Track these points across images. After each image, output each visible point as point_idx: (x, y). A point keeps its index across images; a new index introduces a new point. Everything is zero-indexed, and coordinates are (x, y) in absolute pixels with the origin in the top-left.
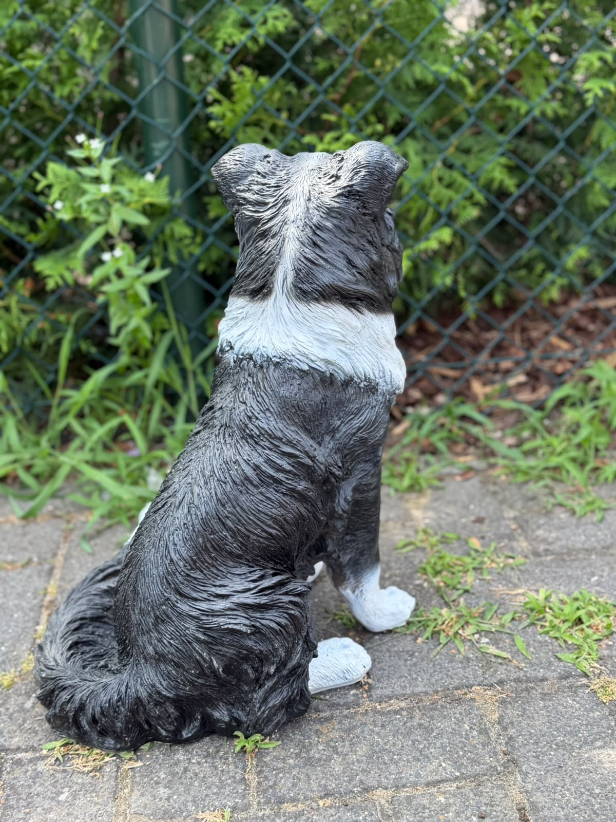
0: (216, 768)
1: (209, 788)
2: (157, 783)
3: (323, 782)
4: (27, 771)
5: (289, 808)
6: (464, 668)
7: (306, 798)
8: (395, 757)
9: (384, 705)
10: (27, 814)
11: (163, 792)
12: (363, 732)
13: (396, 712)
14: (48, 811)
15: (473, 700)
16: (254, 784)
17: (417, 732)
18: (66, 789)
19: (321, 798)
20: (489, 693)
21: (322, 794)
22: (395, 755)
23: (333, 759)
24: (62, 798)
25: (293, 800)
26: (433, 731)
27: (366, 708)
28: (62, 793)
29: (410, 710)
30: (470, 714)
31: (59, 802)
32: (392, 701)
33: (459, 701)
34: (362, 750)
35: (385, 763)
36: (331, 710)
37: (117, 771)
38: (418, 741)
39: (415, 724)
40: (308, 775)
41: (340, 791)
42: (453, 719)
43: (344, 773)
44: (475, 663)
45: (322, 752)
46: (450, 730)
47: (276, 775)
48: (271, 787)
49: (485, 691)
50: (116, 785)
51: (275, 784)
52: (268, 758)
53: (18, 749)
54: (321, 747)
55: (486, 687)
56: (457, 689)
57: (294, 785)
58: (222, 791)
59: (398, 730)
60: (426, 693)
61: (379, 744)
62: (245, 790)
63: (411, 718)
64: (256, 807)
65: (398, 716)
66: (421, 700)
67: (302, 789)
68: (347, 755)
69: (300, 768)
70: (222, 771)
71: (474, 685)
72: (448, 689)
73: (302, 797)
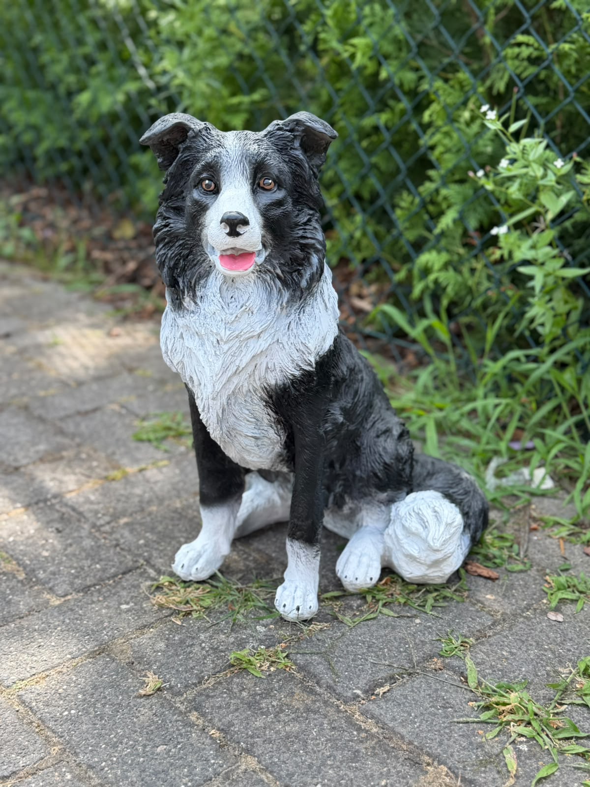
0: (205, 659)
1: (181, 665)
2: (167, 639)
3: (236, 722)
4: (138, 580)
5: (193, 716)
6: (464, 748)
7: (210, 721)
8: (301, 752)
9: (362, 718)
10: (99, 601)
11: (162, 645)
12: (315, 719)
13: (359, 729)
14: (108, 607)
15: (427, 772)
16: (204, 686)
17: (346, 752)
18: (133, 604)
19: (218, 729)
20: (447, 780)
21: (222, 727)
22: (303, 750)
23: (267, 717)
24: (124, 607)
25: (203, 715)
26: (357, 762)
27: (348, 710)
28: (128, 603)
29: (373, 736)
30: (403, 778)
31: (119, 607)
32: (370, 721)
33: (416, 763)
34: (294, 728)
35: (289, 750)
36: (326, 690)
37: (166, 617)
38: (335, 758)
39: (357, 748)
40: (237, 710)
41: (233, 736)
42: (385, 769)
43: (257, 729)
44: (479, 753)
45: (270, 706)
46: (368, 772)
47: (223, 693)
48: (208, 696)
49: (446, 775)
50: (153, 623)
51: (212, 697)
52: (238, 680)
53: (153, 567)
54: (274, 703)
55: (451, 774)
56: (429, 755)
57: (220, 707)
58: (184, 673)
59: (338, 739)
60: (402, 737)
61: (309, 735)
62: (193, 684)
63: (362, 742)
64: (182, 699)
65: (355, 733)
66: (390, 739)
67: (218, 713)
68: (279, 721)
69: (241, 703)
70: (204, 663)
71: (445, 764)
72: (422, 750)
73: (209, 718)
